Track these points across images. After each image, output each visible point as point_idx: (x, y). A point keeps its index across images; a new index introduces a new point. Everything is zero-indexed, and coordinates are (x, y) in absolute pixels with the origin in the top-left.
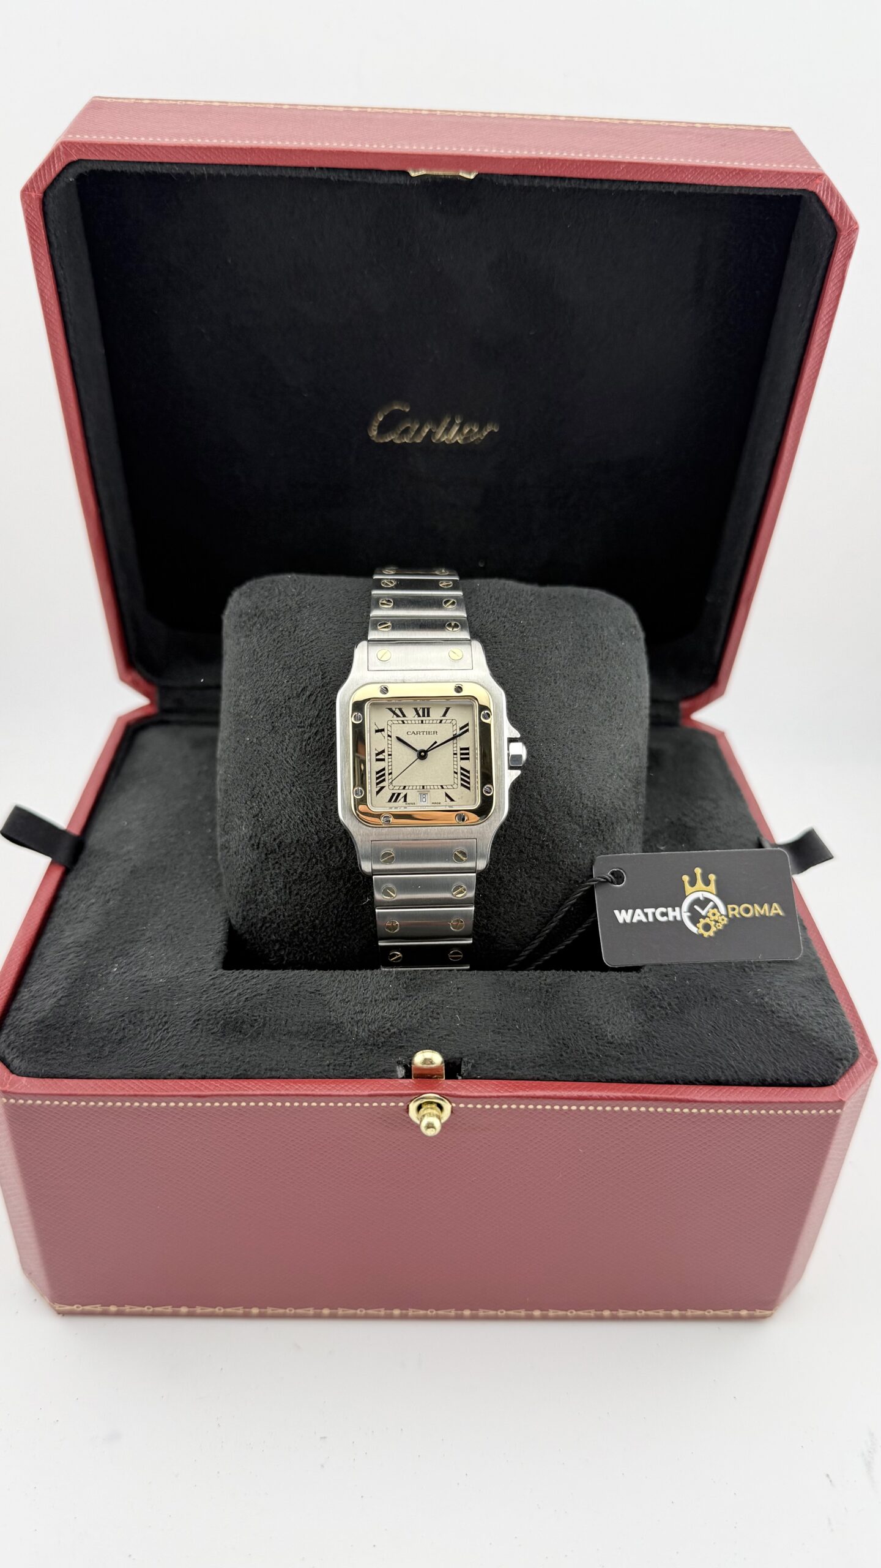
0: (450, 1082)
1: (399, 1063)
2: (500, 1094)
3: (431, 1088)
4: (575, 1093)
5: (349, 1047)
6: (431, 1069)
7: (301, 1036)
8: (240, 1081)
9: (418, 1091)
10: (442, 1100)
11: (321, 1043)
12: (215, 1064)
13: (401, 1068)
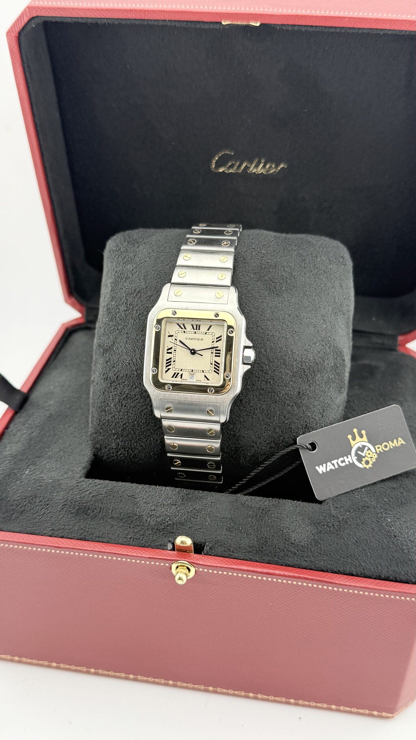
0: (196, 555)
1: (170, 541)
2: (222, 566)
3: (184, 558)
4: (265, 570)
5: (143, 529)
6: (186, 547)
7: (118, 520)
8: (81, 542)
9: (176, 559)
10: (191, 566)
11: (129, 525)
12: (69, 530)
13: (170, 544)
